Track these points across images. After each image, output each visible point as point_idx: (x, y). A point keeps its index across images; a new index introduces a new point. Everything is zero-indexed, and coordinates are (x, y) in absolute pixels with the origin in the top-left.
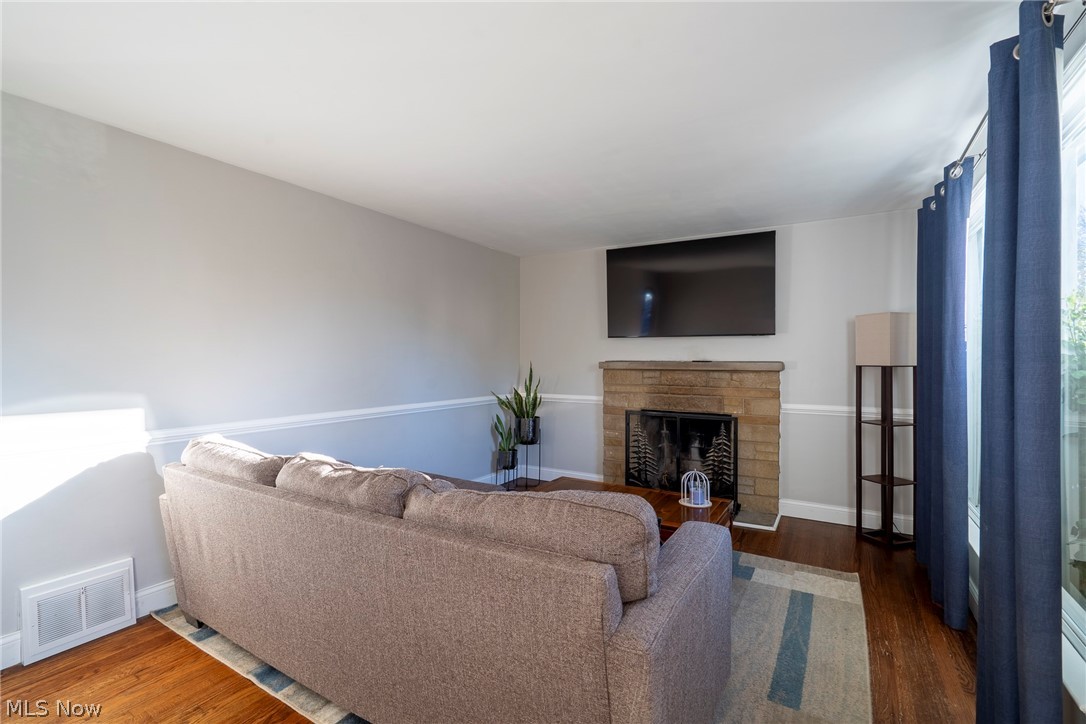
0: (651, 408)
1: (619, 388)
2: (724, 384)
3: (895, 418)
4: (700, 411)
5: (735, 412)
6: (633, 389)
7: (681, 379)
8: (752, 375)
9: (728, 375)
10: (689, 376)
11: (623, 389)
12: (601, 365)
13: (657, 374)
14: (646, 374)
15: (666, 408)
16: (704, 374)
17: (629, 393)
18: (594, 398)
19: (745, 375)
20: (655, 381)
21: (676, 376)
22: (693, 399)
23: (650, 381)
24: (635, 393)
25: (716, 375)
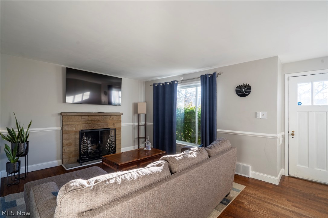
0: (85, 129)
1: (70, 123)
2: (108, 119)
3: (140, 124)
4: (101, 128)
5: (111, 127)
6: (77, 123)
7: (95, 118)
8: (115, 116)
9: (109, 117)
10: (98, 117)
11: (73, 123)
12: (61, 114)
13: (87, 117)
14: (83, 117)
15: (90, 128)
16: (102, 116)
17: (75, 125)
18: (56, 128)
19: (114, 116)
20: (86, 119)
21: (94, 117)
22: (99, 124)
23: (84, 120)
24: (78, 125)
25: (106, 117)
